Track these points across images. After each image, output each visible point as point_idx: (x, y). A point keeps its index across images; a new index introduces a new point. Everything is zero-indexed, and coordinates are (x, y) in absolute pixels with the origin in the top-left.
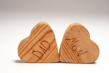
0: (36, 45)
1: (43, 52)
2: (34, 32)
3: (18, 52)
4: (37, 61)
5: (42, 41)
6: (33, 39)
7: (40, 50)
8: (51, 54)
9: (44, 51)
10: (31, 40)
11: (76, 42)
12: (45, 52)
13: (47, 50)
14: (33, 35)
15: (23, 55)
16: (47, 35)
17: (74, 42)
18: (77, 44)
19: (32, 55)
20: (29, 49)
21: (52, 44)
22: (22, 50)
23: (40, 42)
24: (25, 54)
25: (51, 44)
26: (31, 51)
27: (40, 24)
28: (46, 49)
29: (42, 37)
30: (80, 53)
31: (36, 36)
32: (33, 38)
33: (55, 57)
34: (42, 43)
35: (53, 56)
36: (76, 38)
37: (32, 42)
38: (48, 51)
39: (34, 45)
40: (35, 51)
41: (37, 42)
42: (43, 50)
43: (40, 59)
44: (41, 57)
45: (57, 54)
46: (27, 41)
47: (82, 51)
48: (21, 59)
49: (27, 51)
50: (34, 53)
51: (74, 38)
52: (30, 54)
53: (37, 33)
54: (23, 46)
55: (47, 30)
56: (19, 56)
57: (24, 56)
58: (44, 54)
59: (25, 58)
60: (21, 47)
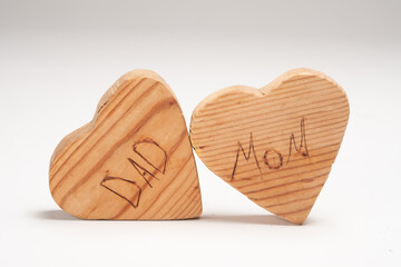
0: (114, 156)
1: (141, 181)
2: (107, 107)
3: (50, 181)
4: (120, 214)
5: (136, 139)
6: (104, 132)
7: (132, 174)
8: (172, 188)
9: (147, 176)
10: (96, 136)
11: (252, 147)
12: (150, 179)
13: (155, 173)
14: (104, 117)
15: (69, 193)
16: (157, 117)
17: (252, 155)
18: (261, 147)
19: (100, 191)
20: (91, 167)
21: (176, 152)
22: (63, 172)
23: (131, 143)
24: (75, 189)
25: (172, 152)
26: (99, 177)
27: (129, 78)
28: (151, 170)
29: (139, 127)
30: (298, 145)
31: (114, 121)
32: (103, 130)
33: (185, 197)
34: (139, 147)
35: (178, 195)
36: (240, 145)
37: (101, 144)
38: (159, 175)
39: (108, 156)
40: (113, 178)
41: (118, 145)
42: (142, 172)
43: (130, 207)
44: (134, 198)
45: (192, 188)
46: (81, 142)
47: (293, 138)
48: (61, 205)
49: (83, 176)
50: (107, 183)
51: (237, 148)
52: (94, 188)
53: (120, 111)
54: (66, 157)
55: (154, 98)
56: (53, 193)
57: (71, 196)
58: (145, 186)
59: (76, 204)
60: (61, 162)
